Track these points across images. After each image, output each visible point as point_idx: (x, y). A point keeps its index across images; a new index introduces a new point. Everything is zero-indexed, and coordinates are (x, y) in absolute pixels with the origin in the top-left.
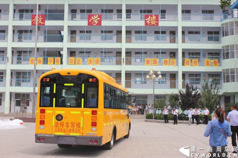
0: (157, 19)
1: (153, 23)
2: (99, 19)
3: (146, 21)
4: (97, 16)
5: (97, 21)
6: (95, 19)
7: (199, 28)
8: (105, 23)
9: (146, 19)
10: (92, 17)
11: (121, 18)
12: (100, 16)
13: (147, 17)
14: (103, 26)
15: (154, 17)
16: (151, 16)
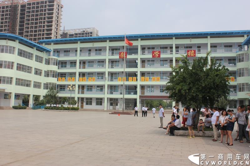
0: (195, 53)
1: (192, 55)
2: (159, 53)
3: (188, 54)
4: (158, 52)
5: (158, 55)
6: (157, 54)
7: (222, 57)
8: (163, 56)
9: (188, 53)
10: (155, 53)
11: (172, 52)
12: (159, 52)
13: (188, 51)
14: (161, 58)
15: (193, 52)
16: (191, 51)
